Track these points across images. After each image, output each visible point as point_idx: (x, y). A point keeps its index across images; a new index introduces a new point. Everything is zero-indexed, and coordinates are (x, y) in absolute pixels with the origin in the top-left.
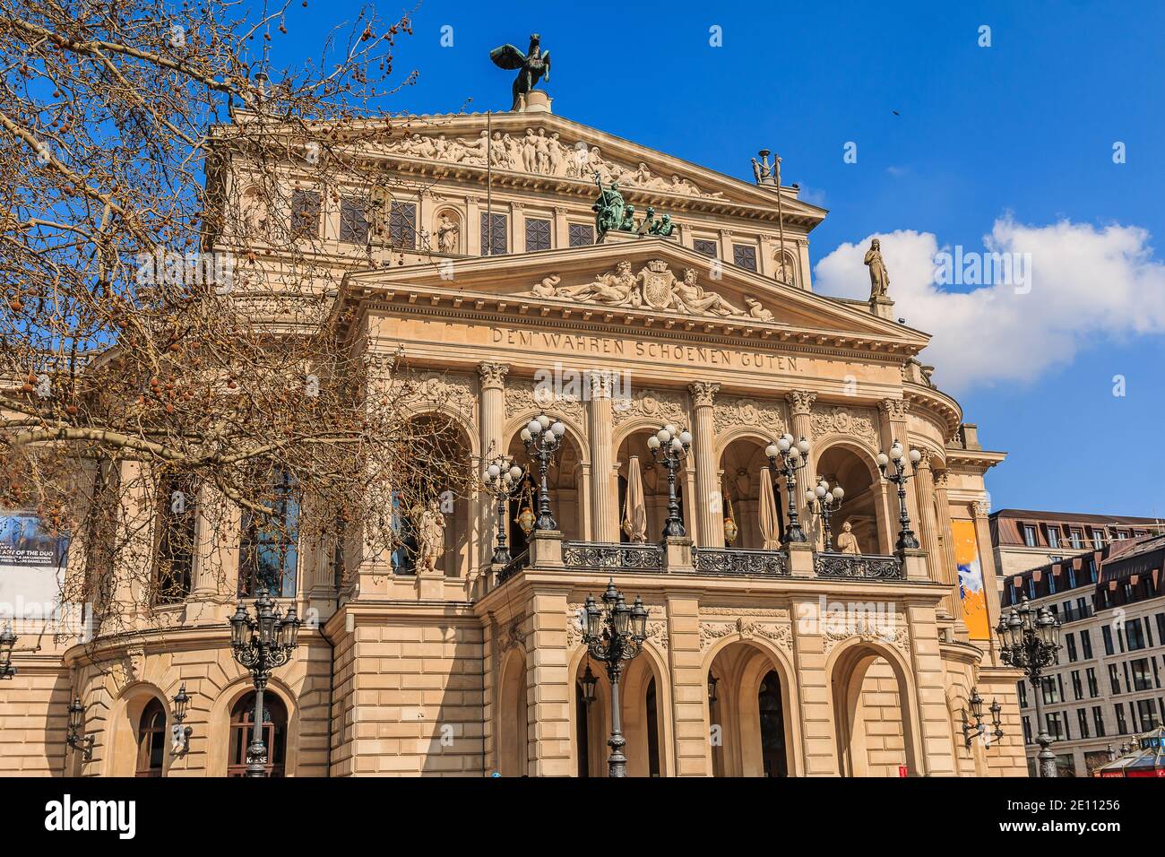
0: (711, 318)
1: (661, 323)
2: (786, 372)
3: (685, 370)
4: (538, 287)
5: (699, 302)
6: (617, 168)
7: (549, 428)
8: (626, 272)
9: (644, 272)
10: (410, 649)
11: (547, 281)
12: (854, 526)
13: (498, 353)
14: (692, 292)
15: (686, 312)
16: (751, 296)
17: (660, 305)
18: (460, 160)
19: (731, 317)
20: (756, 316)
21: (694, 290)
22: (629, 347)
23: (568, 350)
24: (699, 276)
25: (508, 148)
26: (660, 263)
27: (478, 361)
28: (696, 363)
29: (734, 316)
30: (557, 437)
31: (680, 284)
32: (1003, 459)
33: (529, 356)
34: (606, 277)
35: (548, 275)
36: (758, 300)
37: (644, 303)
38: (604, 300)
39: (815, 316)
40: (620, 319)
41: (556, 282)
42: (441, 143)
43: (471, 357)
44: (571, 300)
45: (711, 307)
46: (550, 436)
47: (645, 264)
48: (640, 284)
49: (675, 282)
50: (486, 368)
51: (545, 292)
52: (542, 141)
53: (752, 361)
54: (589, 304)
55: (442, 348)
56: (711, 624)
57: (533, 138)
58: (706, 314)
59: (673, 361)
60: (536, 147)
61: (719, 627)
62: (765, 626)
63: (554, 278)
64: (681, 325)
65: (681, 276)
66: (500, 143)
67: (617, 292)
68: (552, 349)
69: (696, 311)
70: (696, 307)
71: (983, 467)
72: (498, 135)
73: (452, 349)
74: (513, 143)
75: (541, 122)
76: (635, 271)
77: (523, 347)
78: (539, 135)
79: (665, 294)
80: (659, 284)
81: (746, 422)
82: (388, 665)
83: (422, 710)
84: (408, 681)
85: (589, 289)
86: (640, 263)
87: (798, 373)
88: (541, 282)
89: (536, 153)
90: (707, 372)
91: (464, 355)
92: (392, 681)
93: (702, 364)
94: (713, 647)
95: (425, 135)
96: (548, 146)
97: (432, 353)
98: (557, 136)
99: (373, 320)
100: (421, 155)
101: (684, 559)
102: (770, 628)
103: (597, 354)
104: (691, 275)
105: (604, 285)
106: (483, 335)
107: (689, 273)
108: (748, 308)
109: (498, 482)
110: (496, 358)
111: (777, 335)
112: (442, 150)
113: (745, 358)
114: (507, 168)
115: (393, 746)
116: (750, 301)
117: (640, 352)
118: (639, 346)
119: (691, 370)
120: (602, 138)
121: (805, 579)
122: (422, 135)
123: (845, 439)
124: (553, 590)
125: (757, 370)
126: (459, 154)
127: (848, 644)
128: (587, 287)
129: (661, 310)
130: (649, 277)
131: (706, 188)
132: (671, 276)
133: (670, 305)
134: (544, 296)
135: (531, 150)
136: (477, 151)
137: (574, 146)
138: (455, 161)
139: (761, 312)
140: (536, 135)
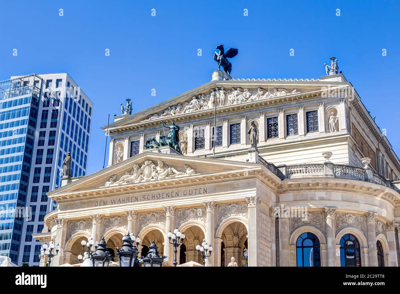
2: (203, 195)
3: (160, 203)
5: (163, 174)
11: (111, 179)
14: (160, 170)
15: (158, 179)
16: (186, 165)
20: (187, 174)
21: (162, 169)
23: (119, 204)
24: (162, 162)
26: (147, 161)
28: (165, 199)
31: (157, 167)
33: (106, 209)
35: (111, 176)
36: (189, 166)
37: (143, 179)
38: (128, 182)
40: (132, 188)
41: (114, 179)
43: (87, 214)
45: (168, 174)
47: (143, 163)
49: (155, 167)
52: (217, 92)
53: (188, 193)
55: (79, 212)
57: (213, 93)
59: (156, 200)
60: (215, 96)
63: (114, 177)
66: (201, 99)
67: (133, 177)
68: (113, 205)
69: (162, 178)
70: (162, 176)
73: (82, 212)
74: (206, 98)
80: (147, 170)
85: (123, 179)
87: (207, 194)
89: (215, 99)
90: (169, 202)
95: (173, 106)
96: (220, 94)
97: (76, 215)
98: (222, 88)
100: (172, 115)
104: (160, 163)
105: (129, 176)
106: (92, 204)
108: (185, 171)
113: (185, 192)
114: (202, 109)
116: (185, 167)
117: (144, 199)
119: (163, 202)
123: (234, 219)
129: (146, 181)
130: (144, 168)
131: (289, 90)
132: (153, 165)
133: (153, 178)
134: (108, 185)
135: (212, 98)
136: (191, 106)
137: (231, 90)
138: (183, 113)
139: (189, 171)
140: (215, 90)
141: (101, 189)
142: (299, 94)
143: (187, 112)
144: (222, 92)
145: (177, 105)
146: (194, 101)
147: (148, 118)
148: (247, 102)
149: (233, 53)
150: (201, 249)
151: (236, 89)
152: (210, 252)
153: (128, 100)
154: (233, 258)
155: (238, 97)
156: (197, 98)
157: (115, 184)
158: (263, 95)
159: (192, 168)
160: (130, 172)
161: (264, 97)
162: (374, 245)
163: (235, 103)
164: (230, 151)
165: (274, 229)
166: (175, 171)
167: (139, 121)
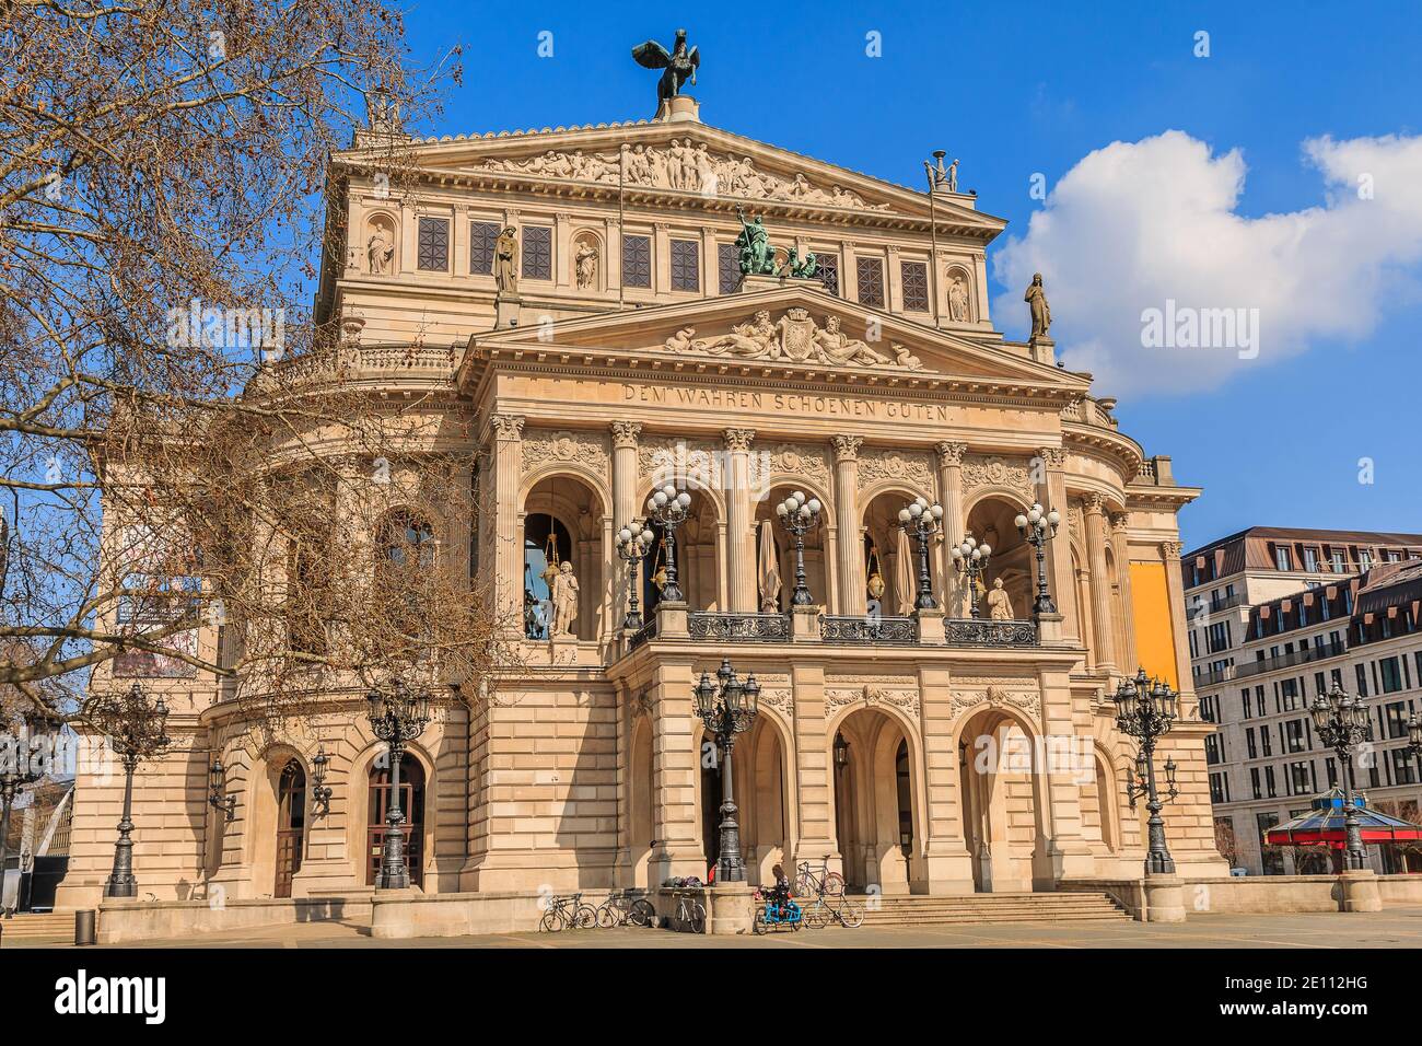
0: (854, 368)
1: (801, 375)
2: (935, 422)
3: (826, 423)
4: (671, 340)
5: (842, 351)
6: (772, 180)
7: (676, 498)
8: (764, 322)
9: (784, 321)
10: (543, 714)
11: (681, 334)
12: (1007, 582)
13: (631, 410)
14: (834, 340)
15: (828, 363)
16: (898, 342)
17: (799, 355)
18: (599, 178)
19: (876, 366)
20: (903, 364)
21: (837, 338)
22: (767, 399)
23: (703, 405)
24: (842, 323)
25: (651, 162)
26: (800, 311)
27: (609, 420)
28: (838, 415)
30: (683, 508)
31: (822, 332)
32: (1198, 495)
33: (663, 413)
34: (743, 328)
35: (682, 328)
36: (905, 346)
37: (783, 354)
38: (740, 353)
39: (967, 362)
40: (758, 372)
41: (691, 335)
42: (578, 159)
43: (603, 416)
44: (706, 354)
45: (855, 356)
46: (676, 505)
47: (784, 312)
48: (780, 333)
49: (817, 330)
50: (618, 427)
51: (679, 347)
52: (689, 151)
53: (899, 412)
54: (725, 357)
55: (572, 407)
56: (837, 691)
57: (678, 150)
58: (850, 364)
59: (814, 413)
60: (682, 160)
61: (845, 695)
62: (894, 693)
63: (688, 330)
64: (822, 376)
65: (823, 324)
66: (642, 157)
67: (754, 344)
68: (686, 405)
69: (839, 361)
70: (839, 357)
71: (1176, 504)
72: (640, 148)
73: (583, 408)
74: (656, 157)
75: (688, 132)
76: (774, 319)
77: (656, 404)
78: (685, 146)
79: (806, 344)
80: (799, 332)
81: (892, 475)
82: (521, 730)
83: (555, 773)
84: (542, 745)
85: (725, 342)
86: (779, 312)
87: (949, 423)
88: (674, 335)
89: (682, 167)
90: (850, 424)
91: (596, 414)
92: (527, 746)
93: (845, 416)
94: (838, 714)
95: (560, 151)
96: (695, 158)
97: (563, 413)
98: (705, 147)
99: (502, 380)
100: (556, 174)
101: (811, 627)
102: (897, 695)
103: (733, 409)
104: (833, 322)
105: (741, 337)
106: (614, 392)
107: (831, 321)
108: (895, 355)
109: (630, 547)
110: (627, 416)
111: (926, 384)
112: (579, 167)
113: (892, 408)
114: (650, 185)
115: (527, 809)
116: (897, 347)
117: (779, 405)
118: (778, 399)
119: (833, 423)
120: (755, 148)
121: (933, 646)
122: (556, 152)
123: (998, 491)
124: (678, 660)
125: (903, 420)
126: (598, 171)
127: (977, 710)
128: (722, 338)
129: (800, 361)
131: (871, 199)
133: (812, 356)
134: (676, 350)
135: (673, 162)
136: (616, 167)
137: (724, 158)
138: (592, 180)
139: (906, 359)
140: (683, 145)
141: (654, 352)
143: (605, 179)
144: (702, 154)
145: (573, 152)
146: (625, 156)
147: (482, 161)
148: (768, 198)
151: (740, 158)
155: (749, 181)
156: (633, 150)
157: (701, 351)
158: (809, 191)
159: (914, 353)
163: (738, 193)
166: (869, 350)
167: (454, 165)
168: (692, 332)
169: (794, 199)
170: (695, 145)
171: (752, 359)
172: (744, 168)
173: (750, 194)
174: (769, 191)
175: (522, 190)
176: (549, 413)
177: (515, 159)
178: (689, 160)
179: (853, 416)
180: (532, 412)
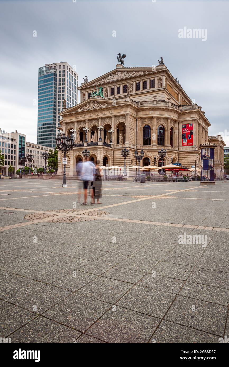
0: (99, 108)
2: (110, 113)
15: (95, 108)
21: (97, 104)
23: (83, 117)
25: (114, 76)
29: (102, 106)
31: (95, 104)
37: (90, 108)
38: (85, 109)
40: (86, 111)
45: (98, 106)
53: (106, 112)
55: (70, 120)
64: (94, 110)
67: (87, 107)
68: (81, 117)
77: (78, 118)
79: (93, 106)
85: (83, 108)
87: (112, 113)
91: (73, 120)
93: (99, 115)
103: (86, 117)
105: (85, 107)
106: (74, 117)
110: (75, 120)
111: (109, 108)
114: (113, 80)
116: (104, 103)
117: (91, 115)
119: (97, 116)
122: (101, 79)
125: (106, 114)
126: (106, 80)
130: (90, 104)
132: (93, 103)
133: (93, 108)
134: (78, 111)
135: (116, 76)
136: (109, 79)
137: (123, 72)
138: (106, 82)
139: (106, 105)
140: (117, 72)
141: (76, 112)
142: (148, 73)
144: (120, 73)
145: (103, 78)
146: (110, 77)
147: (93, 84)
149: (124, 56)
150: (110, 132)
151: (125, 71)
152: (113, 132)
153: (86, 77)
154: (121, 134)
155: (126, 75)
156: (111, 75)
157: (81, 110)
158: (135, 73)
159: (107, 104)
160: (86, 105)
161: (135, 75)
162: (169, 128)
163: (125, 77)
164: (123, 96)
165: (136, 124)
166: (101, 105)
167: (90, 85)
168: (81, 108)
169: (133, 75)
170: (119, 72)
171: (87, 110)
172: (125, 73)
173: (126, 77)
174: (129, 75)
175: (98, 86)
176: (67, 121)
177: (97, 82)
178: (118, 74)
179: (100, 114)
180: (66, 122)
